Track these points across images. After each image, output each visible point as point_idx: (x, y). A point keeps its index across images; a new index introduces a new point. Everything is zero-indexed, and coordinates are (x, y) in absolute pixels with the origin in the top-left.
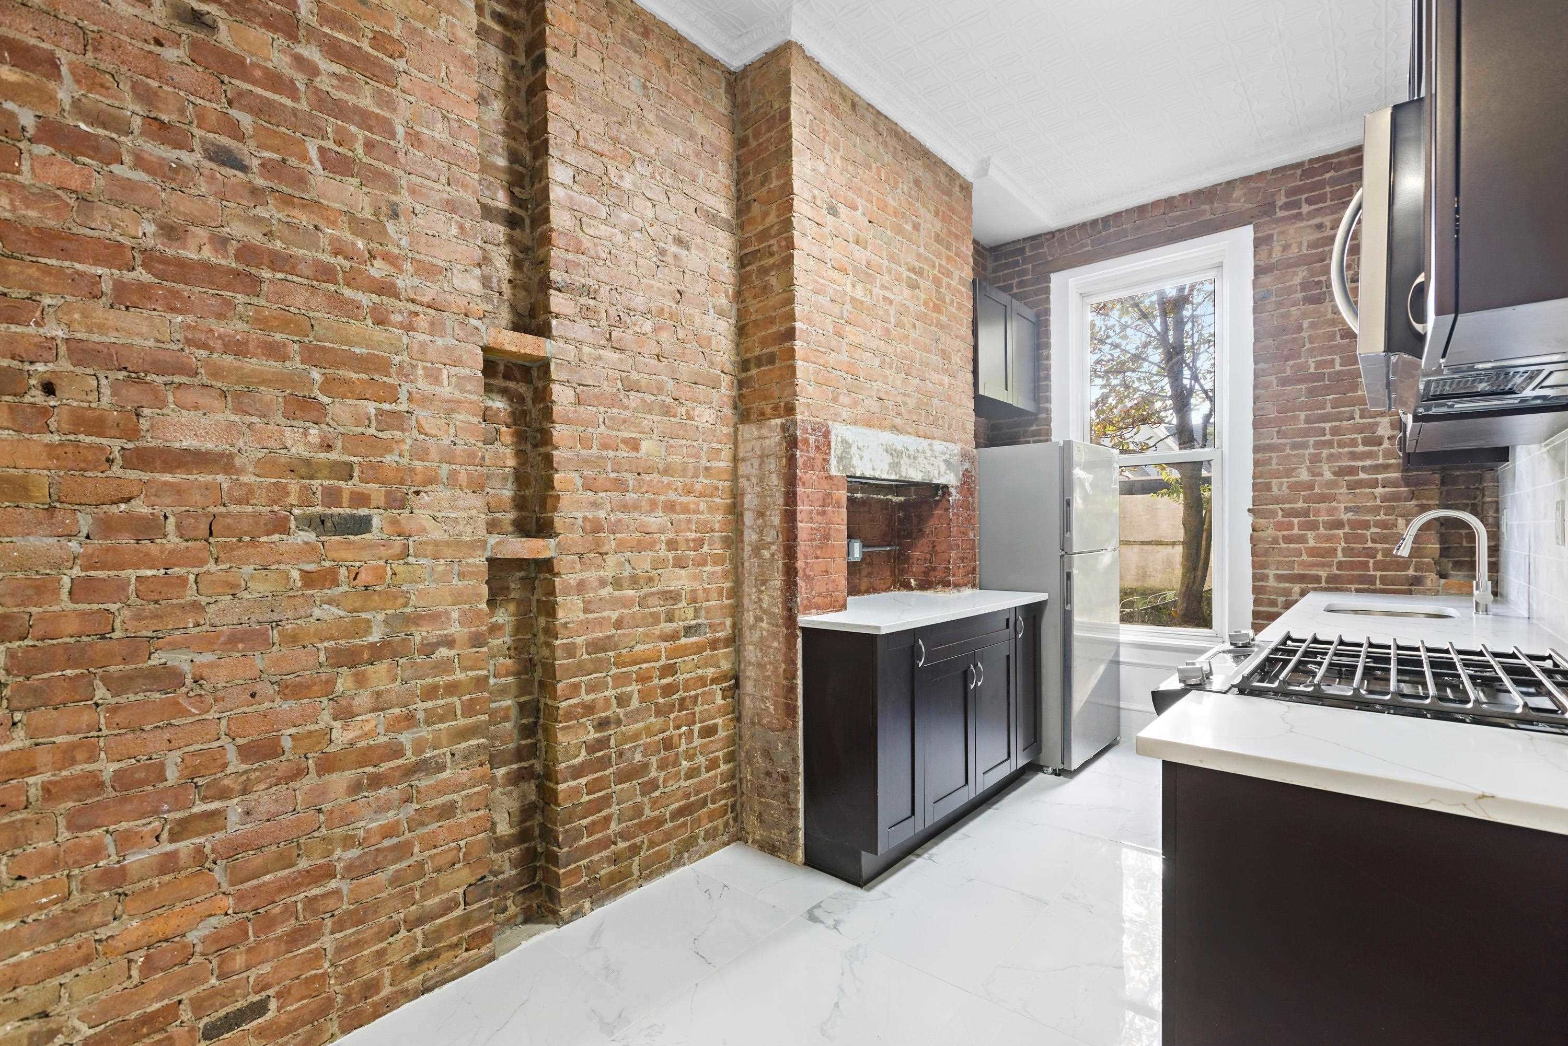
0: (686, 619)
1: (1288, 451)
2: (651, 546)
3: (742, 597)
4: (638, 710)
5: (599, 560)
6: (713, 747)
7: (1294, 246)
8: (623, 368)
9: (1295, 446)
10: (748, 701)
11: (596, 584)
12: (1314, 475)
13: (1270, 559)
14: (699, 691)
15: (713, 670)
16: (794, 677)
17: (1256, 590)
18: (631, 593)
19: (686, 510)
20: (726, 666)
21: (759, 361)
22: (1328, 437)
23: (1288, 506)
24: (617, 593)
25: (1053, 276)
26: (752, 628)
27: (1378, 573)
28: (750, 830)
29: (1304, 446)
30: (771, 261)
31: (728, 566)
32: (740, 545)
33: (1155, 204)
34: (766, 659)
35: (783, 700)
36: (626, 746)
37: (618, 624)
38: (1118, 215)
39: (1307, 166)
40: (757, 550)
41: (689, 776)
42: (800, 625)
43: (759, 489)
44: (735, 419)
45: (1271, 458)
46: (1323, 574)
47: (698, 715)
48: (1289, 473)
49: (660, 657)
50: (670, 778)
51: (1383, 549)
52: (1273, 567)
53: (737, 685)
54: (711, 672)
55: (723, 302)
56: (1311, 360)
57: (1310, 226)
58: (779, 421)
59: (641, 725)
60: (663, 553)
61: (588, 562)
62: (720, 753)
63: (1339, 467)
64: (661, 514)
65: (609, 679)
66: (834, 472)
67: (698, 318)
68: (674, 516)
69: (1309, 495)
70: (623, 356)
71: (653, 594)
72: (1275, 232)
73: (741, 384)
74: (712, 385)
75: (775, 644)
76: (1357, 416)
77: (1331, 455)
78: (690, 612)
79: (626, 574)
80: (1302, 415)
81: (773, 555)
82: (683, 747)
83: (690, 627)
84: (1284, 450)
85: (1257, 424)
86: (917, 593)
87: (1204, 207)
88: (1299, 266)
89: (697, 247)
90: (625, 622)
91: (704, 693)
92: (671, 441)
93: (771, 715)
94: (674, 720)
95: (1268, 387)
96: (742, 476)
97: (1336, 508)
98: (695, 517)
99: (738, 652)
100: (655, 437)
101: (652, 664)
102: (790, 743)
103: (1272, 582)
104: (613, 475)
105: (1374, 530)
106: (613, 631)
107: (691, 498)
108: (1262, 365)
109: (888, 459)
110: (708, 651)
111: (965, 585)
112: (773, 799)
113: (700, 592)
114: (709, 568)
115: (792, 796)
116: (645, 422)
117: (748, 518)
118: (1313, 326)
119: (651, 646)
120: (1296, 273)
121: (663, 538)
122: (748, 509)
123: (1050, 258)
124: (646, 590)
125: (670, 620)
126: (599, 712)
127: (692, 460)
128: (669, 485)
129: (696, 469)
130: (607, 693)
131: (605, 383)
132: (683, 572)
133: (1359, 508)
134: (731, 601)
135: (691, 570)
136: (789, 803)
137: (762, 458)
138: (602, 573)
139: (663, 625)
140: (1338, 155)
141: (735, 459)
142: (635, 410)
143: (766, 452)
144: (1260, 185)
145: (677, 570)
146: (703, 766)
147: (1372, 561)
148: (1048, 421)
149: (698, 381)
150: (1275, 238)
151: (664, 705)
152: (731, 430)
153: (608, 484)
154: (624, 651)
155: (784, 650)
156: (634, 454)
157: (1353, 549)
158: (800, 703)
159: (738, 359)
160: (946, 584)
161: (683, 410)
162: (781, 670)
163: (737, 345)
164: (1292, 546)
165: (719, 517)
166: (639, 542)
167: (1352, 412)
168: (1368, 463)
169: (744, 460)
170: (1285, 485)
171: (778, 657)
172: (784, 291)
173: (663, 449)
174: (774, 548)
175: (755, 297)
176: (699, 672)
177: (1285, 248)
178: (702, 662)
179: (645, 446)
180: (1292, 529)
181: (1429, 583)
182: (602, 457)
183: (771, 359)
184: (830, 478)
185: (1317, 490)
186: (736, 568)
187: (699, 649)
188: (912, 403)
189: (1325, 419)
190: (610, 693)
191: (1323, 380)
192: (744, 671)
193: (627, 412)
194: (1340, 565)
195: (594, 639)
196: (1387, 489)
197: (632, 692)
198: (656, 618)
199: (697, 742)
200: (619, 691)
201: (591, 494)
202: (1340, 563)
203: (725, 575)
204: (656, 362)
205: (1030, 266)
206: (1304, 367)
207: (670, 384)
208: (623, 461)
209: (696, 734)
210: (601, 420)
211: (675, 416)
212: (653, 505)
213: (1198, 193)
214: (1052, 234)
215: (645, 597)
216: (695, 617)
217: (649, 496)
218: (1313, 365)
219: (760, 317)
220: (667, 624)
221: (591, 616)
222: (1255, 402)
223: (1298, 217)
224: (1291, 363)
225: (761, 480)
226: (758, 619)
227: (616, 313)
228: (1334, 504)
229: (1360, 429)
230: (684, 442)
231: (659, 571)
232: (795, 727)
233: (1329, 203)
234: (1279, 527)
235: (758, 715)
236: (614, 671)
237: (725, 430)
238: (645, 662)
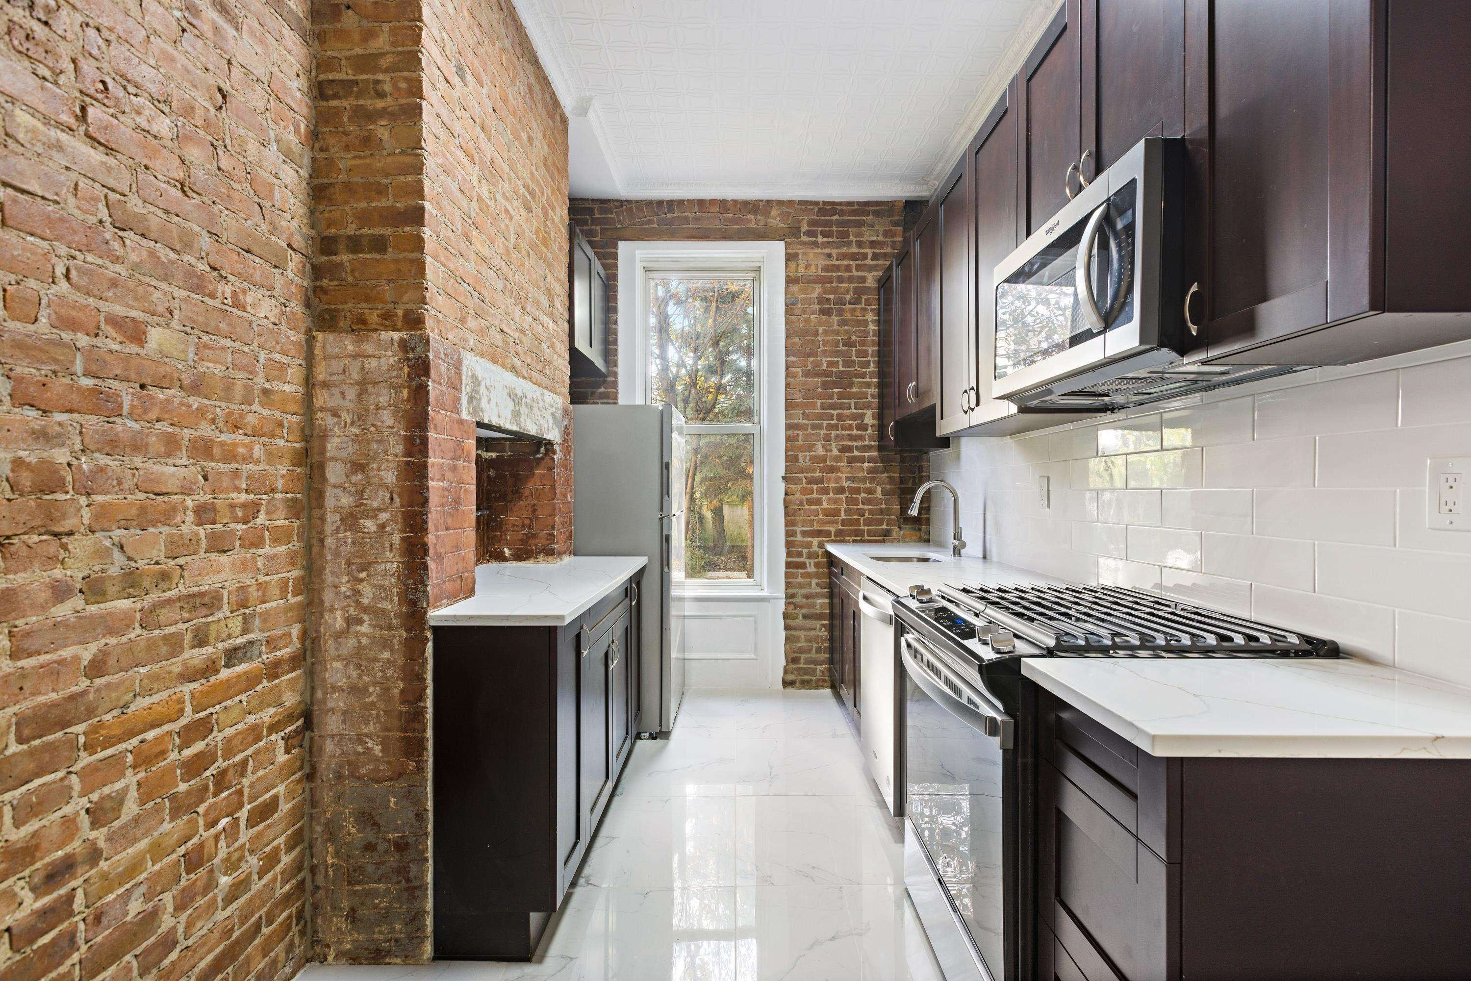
0: (229, 636)
1: (809, 430)
2: (167, 516)
3: (320, 591)
4: (136, 820)
5: (53, 547)
6: (270, 834)
7: (813, 267)
8: (112, 183)
9: (814, 427)
10: (329, 746)
11: (44, 596)
12: (827, 451)
13: (798, 518)
14: (249, 752)
15: (271, 711)
16: (421, 697)
17: (789, 544)
18: (124, 604)
19: (230, 455)
20: (290, 699)
21: (355, 244)
22: (835, 422)
23: (809, 475)
24: (93, 609)
25: (621, 244)
26: (339, 635)
27: (866, 528)
28: (331, 939)
29: (820, 427)
30: (380, 104)
31: (295, 545)
32: (316, 513)
33: (713, 202)
34: (366, 679)
35: (399, 734)
36: (111, 897)
37: (96, 668)
38: (680, 202)
39: (821, 206)
40: (350, 520)
41: (229, 899)
42: (432, 623)
43: (357, 431)
44: (308, 322)
45: (798, 435)
46: (833, 530)
47: (246, 791)
48: (810, 448)
49: (181, 711)
50: (199, 917)
51: (869, 510)
52: (800, 524)
53: (309, 725)
54: (268, 715)
55: (292, 139)
56: (824, 360)
57: (823, 254)
58: (396, 336)
59: (143, 844)
60: (189, 528)
61: (24, 552)
62: (282, 840)
63: (843, 445)
64: (184, 461)
65: (74, 778)
66: (465, 416)
67: (252, 147)
68: (210, 465)
69: (824, 467)
70: (111, 161)
71: (169, 602)
72: (800, 251)
73: (317, 272)
74: (274, 260)
75: (386, 655)
76: (853, 407)
77: (837, 436)
78: (236, 624)
79: (114, 571)
80: (819, 402)
81: (382, 527)
82: (222, 853)
83: (236, 649)
84: (806, 430)
85: (789, 406)
86: (512, 564)
87: (750, 216)
88: (816, 283)
89: (252, 33)
90: (112, 661)
91: (257, 753)
92: (206, 338)
93: (377, 760)
94: (206, 814)
95: (796, 377)
96: (322, 409)
97: (840, 478)
98: (246, 468)
99: (312, 676)
100: (175, 324)
101: (166, 728)
102: (411, 795)
103: (799, 538)
104: (87, 382)
105: (863, 495)
106: (84, 683)
107: (238, 437)
108: (791, 358)
109: (511, 405)
110: (265, 683)
111: (565, 552)
112: (379, 881)
113: (253, 589)
114: (267, 550)
115: (414, 869)
116: (157, 294)
117: (334, 473)
118: (826, 332)
119: (165, 695)
120: (814, 289)
121: (189, 503)
122: (334, 459)
123: (619, 226)
124: (154, 596)
125: (201, 641)
126: (49, 852)
127: (241, 375)
128: (201, 411)
129: (248, 389)
130: (67, 810)
131: (71, 200)
132: (224, 558)
133: (854, 477)
134: (299, 598)
135: (239, 554)
136: (408, 880)
137: (363, 385)
138: (58, 573)
139: (187, 654)
140: (840, 204)
141: (309, 382)
142: (135, 267)
143: (371, 377)
144: (790, 211)
145: (213, 556)
146: (255, 870)
147: (862, 519)
148: (615, 385)
149: (254, 248)
150: (800, 256)
151: (188, 793)
152: (302, 337)
153: (75, 397)
154: (108, 717)
155: (401, 660)
156: (133, 349)
157: (851, 509)
158: (429, 733)
159: (313, 233)
160: (550, 553)
161: (228, 290)
162: (396, 691)
163: (312, 212)
164: (812, 507)
165: (283, 469)
166: (143, 510)
167: (850, 404)
168: (859, 444)
169: (325, 385)
170: (808, 458)
171: (390, 673)
172: (403, 152)
173: (192, 350)
174: (384, 516)
175: (347, 148)
176: (251, 719)
177: (807, 266)
178: (255, 703)
179: (155, 336)
180: (812, 494)
181: (894, 535)
182: (60, 343)
183: (379, 245)
184: (461, 422)
185: (828, 463)
186: (308, 548)
187: (251, 680)
188: (527, 341)
189: (832, 407)
190: (78, 805)
191: (832, 377)
192: (324, 701)
193: (118, 268)
194: (844, 523)
195: (39, 706)
196: (871, 464)
197: (126, 790)
198: (174, 645)
199: (245, 836)
200: (95, 797)
201: (33, 413)
202: (843, 520)
203: (292, 558)
204: (179, 194)
205: (599, 228)
206: (818, 364)
207: (206, 241)
208: (109, 358)
209: (243, 824)
210: (60, 270)
211: (213, 296)
212: (171, 444)
213: (746, 203)
214: (621, 203)
215: (154, 607)
216: (245, 631)
217: (164, 427)
218: (825, 364)
219: (357, 179)
220: (196, 651)
221: (27, 663)
222: (786, 388)
223: (815, 244)
224: (811, 359)
225: (361, 417)
226: (350, 621)
227: (98, 76)
228: (839, 474)
229: (854, 417)
230: (228, 343)
231: (181, 561)
232: (420, 769)
233: (834, 239)
234: (804, 491)
235: (349, 763)
236: (85, 760)
237: (294, 337)
238: (154, 726)
